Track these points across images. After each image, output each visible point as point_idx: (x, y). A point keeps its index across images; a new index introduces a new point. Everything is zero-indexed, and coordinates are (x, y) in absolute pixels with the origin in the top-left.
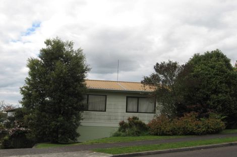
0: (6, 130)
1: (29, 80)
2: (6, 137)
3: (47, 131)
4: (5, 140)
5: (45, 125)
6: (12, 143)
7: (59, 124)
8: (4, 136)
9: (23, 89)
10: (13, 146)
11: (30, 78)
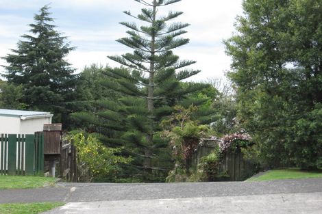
0: (213, 138)
1: (243, 22)
2: (213, 156)
3: (286, 141)
4: (210, 162)
5: (283, 128)
6: (225, 168)
7: (313, 125)
8: (209, 153)
9: (231, 44)
10: (227, 176)
11: (246, 16)
